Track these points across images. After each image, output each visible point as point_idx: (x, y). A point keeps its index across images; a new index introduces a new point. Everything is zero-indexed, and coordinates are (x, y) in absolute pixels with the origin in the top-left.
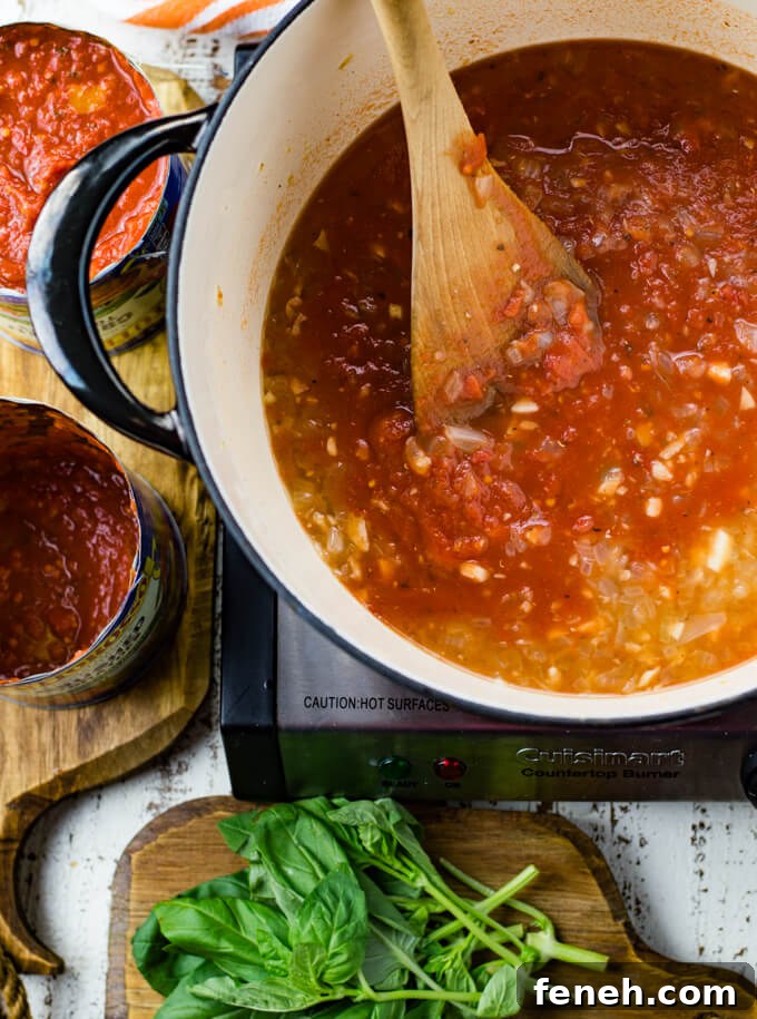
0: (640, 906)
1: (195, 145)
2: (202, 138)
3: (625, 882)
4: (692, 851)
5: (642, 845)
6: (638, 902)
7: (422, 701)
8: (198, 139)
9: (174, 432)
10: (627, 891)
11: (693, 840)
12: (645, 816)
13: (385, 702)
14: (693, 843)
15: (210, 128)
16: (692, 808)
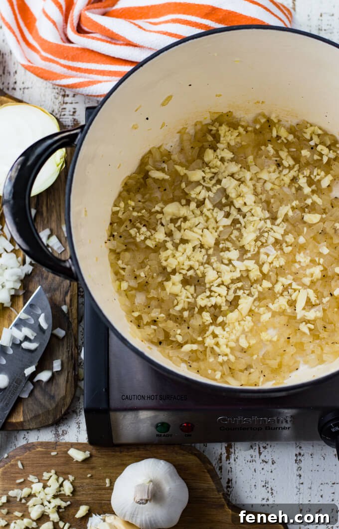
0: (273, 491)
1: (76, 143)
2: (79, 140)
3: (266, 481)
4: (296, 466)
5: (273, 464)
6: (272, 489)
7: (175, 396)
8: (77, 140)
9: (70, 269)
10: (267, 485)
11: (296, 461)
12: (274, 450)
13: (158, 397)
14: (296, 463)
15: (82, 135)
16: (295, 447)
